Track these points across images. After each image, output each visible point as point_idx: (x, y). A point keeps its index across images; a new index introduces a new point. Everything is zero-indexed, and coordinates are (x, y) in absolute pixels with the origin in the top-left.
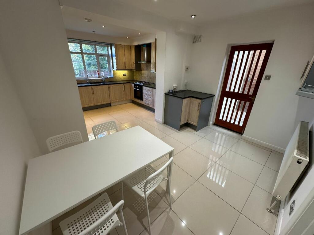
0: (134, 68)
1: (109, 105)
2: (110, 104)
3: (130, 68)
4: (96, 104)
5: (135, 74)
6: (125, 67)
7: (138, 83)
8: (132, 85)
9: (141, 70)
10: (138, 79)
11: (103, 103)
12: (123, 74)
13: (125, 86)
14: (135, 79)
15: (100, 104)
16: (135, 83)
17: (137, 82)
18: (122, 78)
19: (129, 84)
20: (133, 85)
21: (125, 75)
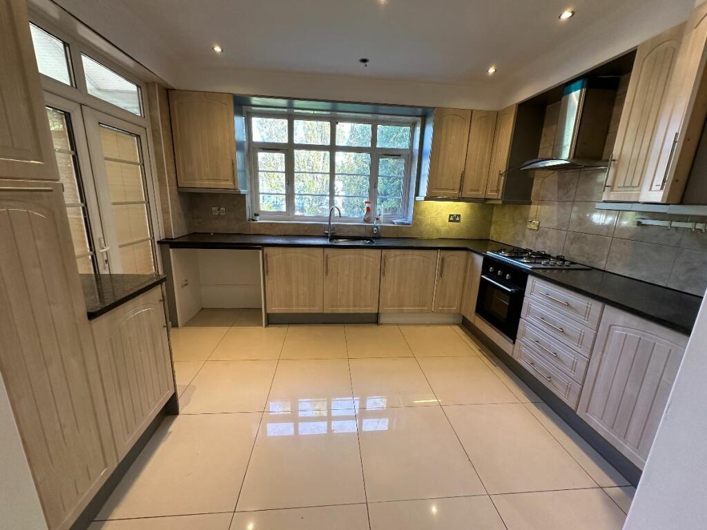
0: (496, 195)
1: (373, 319)
2: (378, 315)
3: (481, 194)
4: (328, 310)
5: (494, 218)
6: (461, 190)
7: (503, 257)
8: (473, 259)
9: (530, 203)
10: (506, 239)
11: (352, 310)
12: (450, 216)
13: (447, 260)
14: (493, 236)
15: (342, 310)
16: (490, 253)
17: (498, 252)
18: (443, 229)
19: (464, 253)
20: (479, 260)
21: (454, 218)
